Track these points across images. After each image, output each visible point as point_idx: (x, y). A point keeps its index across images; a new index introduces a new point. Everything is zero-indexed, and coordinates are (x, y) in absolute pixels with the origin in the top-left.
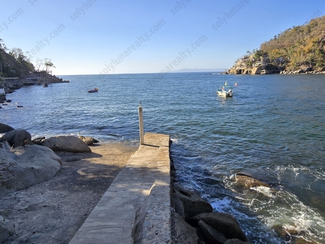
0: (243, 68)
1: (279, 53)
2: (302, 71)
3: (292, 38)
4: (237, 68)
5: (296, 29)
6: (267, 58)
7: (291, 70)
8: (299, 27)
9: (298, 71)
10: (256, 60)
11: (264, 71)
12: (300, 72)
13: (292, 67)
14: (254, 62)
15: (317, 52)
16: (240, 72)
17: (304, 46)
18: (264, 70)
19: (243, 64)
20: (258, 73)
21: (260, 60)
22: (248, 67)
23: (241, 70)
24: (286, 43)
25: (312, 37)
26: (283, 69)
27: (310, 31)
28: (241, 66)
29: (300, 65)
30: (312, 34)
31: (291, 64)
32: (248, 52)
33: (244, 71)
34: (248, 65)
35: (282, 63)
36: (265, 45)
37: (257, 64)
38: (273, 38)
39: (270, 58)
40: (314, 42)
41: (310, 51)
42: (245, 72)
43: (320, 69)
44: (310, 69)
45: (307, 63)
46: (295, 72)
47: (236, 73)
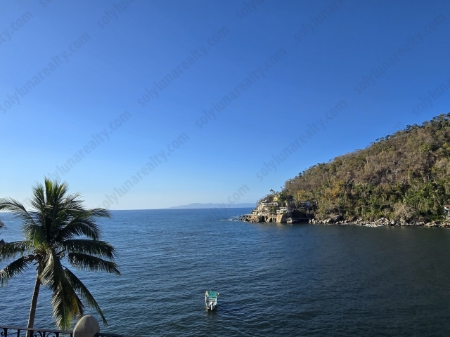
0: (266, 215)
1: (306, 197)
2: (332, 221)
3: (319, 177)
4: (259, 214)
5: (322, 166)
6: (292, 202)
7: (320, 219)
8: (324, 164)
9: (328, 221)
10: (280, 205)
11: (290, 221)
12: (330, 222)
13: (321, 215)
14: (278, 207)
15: (345, 197)
16: (262, 219)
17: (332, 188)
18: (290, 218)
19: (266, 209)
20: (283, 222)
21: (284, 205)
22: (271, 214)
23: (263, 217)
24: (312, 183)
25: (338, 177)
26: (312, 216)
27: (335, 171)
28: (263, 211)
29: (329, 213)
30: (338, 174)
31: (319, 210)
32: (272, 190)
33: (267, 218)
34: (271, 210)
35: (310, 209)
36: (290, 183)
37: (282, 210)
38: (298, 176)
39: (295, 202)
40: (340, 185)
41: (338, 196)
42: (268, 220)
43: (350, 218)
44: (341, 218)
45: (335, 211)
46: (324, 222)
47: (258, 221)
